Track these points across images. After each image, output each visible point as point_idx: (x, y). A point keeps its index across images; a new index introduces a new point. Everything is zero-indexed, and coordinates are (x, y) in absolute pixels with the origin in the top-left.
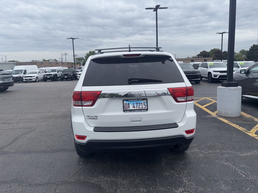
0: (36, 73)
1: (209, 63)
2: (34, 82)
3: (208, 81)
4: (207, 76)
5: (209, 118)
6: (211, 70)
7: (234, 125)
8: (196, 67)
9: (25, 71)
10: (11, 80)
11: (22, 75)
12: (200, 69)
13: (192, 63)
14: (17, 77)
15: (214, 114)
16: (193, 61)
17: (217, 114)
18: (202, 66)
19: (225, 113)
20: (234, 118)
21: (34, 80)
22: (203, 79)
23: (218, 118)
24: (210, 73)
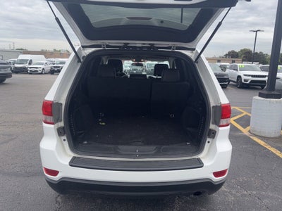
0: (42, 64)
1: (239, 65)
2: (40, 74)
3: (236, 86)
4: (235, 80)
5: (240, 137)
6: (241, 73)
7: (273, 150)
8: (224, 68)
9: (31, 61)
10: (9, 71)
11: (27, 65)
12: (228, 71)
13: (219, 64)
14: (21, 68)
15: (245, 131)
16: (219, 61)
17: (249, 131)
18: (231, 68)
19: (260, 132)
20: (272, 138)
21: (39, 72)
22: (231, 83)
23: (251, 137)
24: (239, 77)
